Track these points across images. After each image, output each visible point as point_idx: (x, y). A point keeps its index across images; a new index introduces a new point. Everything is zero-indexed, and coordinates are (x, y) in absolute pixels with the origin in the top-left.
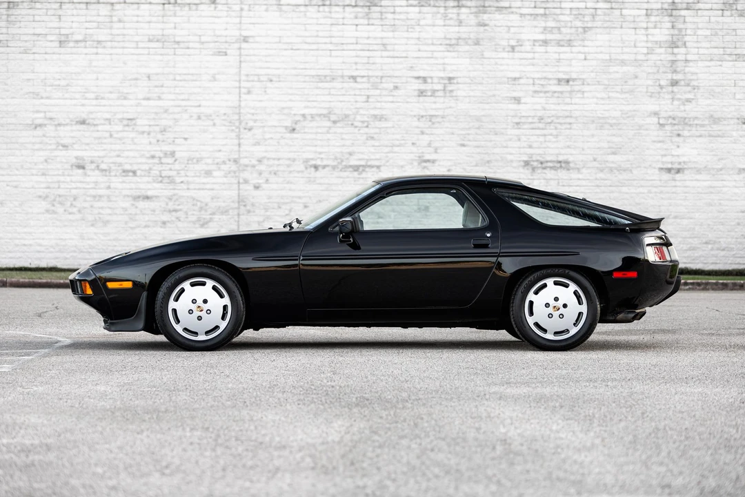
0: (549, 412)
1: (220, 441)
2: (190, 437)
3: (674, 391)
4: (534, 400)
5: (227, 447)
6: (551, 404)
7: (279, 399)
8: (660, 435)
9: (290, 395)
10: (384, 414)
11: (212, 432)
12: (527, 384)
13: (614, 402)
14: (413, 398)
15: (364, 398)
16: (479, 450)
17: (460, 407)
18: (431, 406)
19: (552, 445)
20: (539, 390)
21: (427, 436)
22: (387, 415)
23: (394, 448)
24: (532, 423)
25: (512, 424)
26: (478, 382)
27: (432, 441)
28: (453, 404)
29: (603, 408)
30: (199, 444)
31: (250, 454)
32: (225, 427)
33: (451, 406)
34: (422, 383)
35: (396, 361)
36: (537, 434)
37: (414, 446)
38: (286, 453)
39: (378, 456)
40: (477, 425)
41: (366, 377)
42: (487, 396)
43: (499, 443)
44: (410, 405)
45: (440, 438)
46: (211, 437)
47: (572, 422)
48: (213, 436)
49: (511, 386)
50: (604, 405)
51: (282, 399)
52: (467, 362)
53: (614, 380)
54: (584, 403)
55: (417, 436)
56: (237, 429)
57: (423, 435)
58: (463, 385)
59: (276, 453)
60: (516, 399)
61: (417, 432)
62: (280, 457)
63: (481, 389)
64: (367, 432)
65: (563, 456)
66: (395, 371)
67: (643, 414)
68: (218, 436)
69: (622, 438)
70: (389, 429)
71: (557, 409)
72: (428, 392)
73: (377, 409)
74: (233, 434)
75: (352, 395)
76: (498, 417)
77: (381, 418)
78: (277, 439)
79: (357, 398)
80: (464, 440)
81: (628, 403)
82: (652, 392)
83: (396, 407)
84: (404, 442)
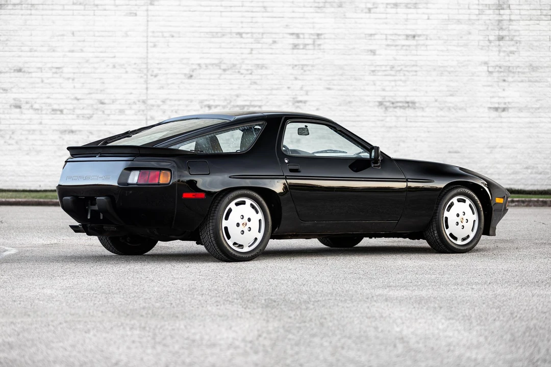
0: (431, 313)
1: (158, 340)
2: (132, 335)
3: (530, 294)
4: (416, 302)
5: (165, 345)
6: (432, 305)
7: (200, 301)
8: (533, 333)
9: (208, 297)
10: (292, 314)
11: (149, 331)
12: (405, 287)
13: (484, 303)
14: (313, 300)
15: (271, 300)
16: (383, 347)
17: (355, 308)
18: (330, 307)
19: (444, 343)
20: (416, 293)
21: (334, 334)
22: (294, 315)
23: (309, 345)
24: (420, 323)
25: (403, 323)
26: (364, 286)
27: (339, 340)
28: (348, 306)
29: (476, 308)
30: (140, 342)
31: (186, 352)
32: (159, 326)
33: (347, 307)
34: (317, 287)
35: (290, 267)
36: (427, 332)
37: (326, 344)
38: (216, 350)
39: (297, 353)
40: (374, 324)
41: (269, 282)
42: (375, 298)
43: (397, 341)
44: (312, 307)
45: (345, 337)
46: (149, 336)
47: (454, 321)
48: (151, 334)
49: (392, 290)
50: (476, 306)
51: (202, 301)
52: (350, 268)
53: (477, 284)
54: (458, 304)
55: (325, 335)
56: (170, 328)
57: (330, 334)
58: (351, 288)
59: (209, 351)
60: (400, 301)
61: (324, 330)
62: (212, 354)
63: (368, 292)
64: (282, 331)
65: (457, 353)
66: (291, 276)
67: (512, 314)
68: (155, 335)
69: (502, 337)
70: (300, 328)
71: (437, 310)
72: (324, 295)
73: (285, 310)
74: (167, 333)
75: (261, 297)
76: (390, 318)
77: (290, 317)
78: (207, 337)
79: (265, 300)
80: (367, 338)
81: (496, 304)
82: (513, 294)
83: (301, 309)
84: (317, 340)
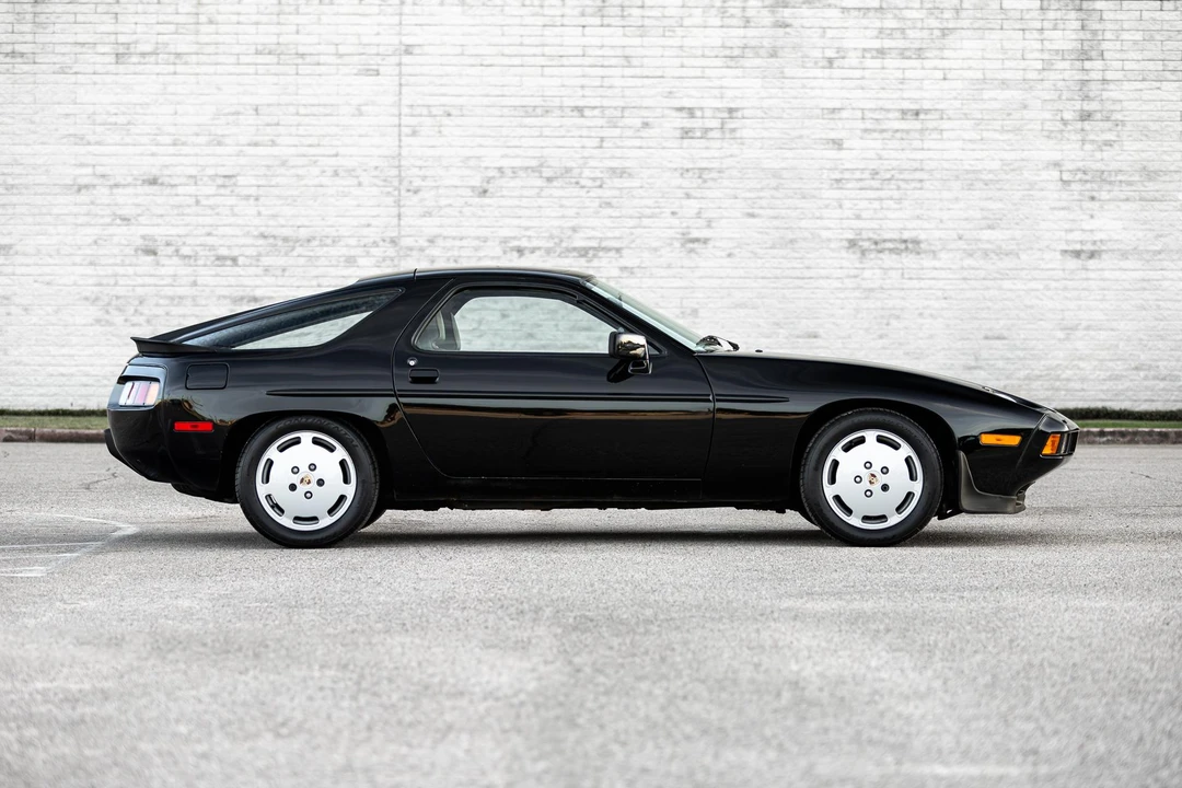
0: (867, 640)
1: (364, 685)
2: (320, 678)
3: (1063, 606)
4: (847, 621)
5: (375, 694)
6: (874, 627)
7: (456, 619)
8: (1033, 674)
9: (472, 613)
10: (615, 642)
11: (353, 671)
12: (838, 595)
13: (970, 623)
14: (662, 617)
15: (586, 617)
16: (755, 698)
17: (732, 632)
18: (688, 631)
19: (866, 690)
20: (856, 605)
21: (679, 675)
22: (620, 644)
23: (627, 694)
24: (840, 657)
25: (809, 657)
26: (764, 592)
27: (685, 685)
28: (722, 627)
29: (951, 632)
30: (333, 689)
31: (409, 704)
32: (372, 663)
33: (719, 631)
34: (677, 594)
35: (639, 560)
36: (846, 673)
37: (657, 691)
38: (464, 702)
39: (602, 707)
40: (756, 660)
41: (592, 585)
42: (776, 615)
43: (786, 687)
44: (655, 629)
45: (698, 680)
46: (350, 679)
47: (901, 654)
48: (355, 676)
49: (813, 599)
50: (953, 628)
51: (461, 620)
52: (749, 560)
53: (972, 588)
54: (923, 624)
55: (664, 677)
56: (391, 666)
57: (673, 674)
58: (740, 596)
59: (448, 703)
60: (819, 619)
61: (664, 669)
62: (454, 708)
63: (768, 603)
64: (588, 670)
65: (881, 707)
66: (636, 576)
67: (1011, 641)
68: (362, 676)
69: (975, 679)
70: (622, 666)
71: (881, 634)
72: (686, 608)
73: (606, 635)
74: (385, 674)
75: (570, 614)
76: (789, 648)
77: (611, 648)
78: (451, 681)
79: (575, 618)
80: (735, 682)
81: (991, 625)
82: (1030, 607)
83: (635, 633)
84: (644, 686)
